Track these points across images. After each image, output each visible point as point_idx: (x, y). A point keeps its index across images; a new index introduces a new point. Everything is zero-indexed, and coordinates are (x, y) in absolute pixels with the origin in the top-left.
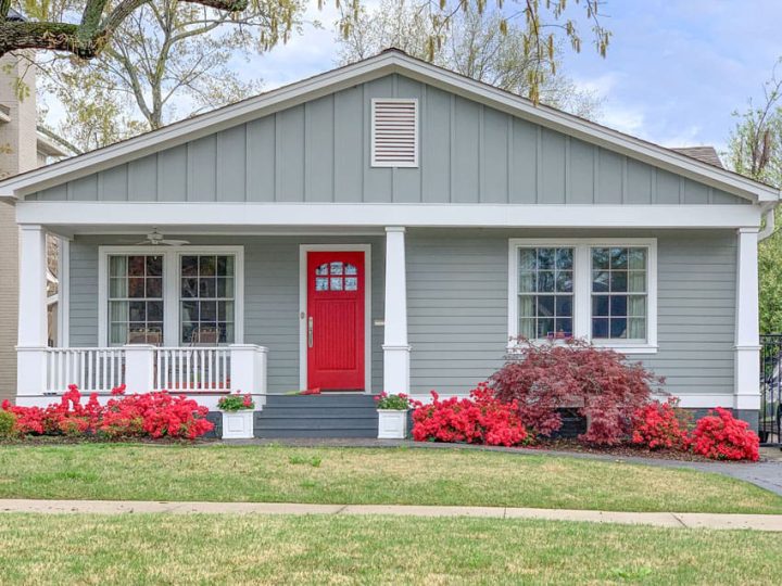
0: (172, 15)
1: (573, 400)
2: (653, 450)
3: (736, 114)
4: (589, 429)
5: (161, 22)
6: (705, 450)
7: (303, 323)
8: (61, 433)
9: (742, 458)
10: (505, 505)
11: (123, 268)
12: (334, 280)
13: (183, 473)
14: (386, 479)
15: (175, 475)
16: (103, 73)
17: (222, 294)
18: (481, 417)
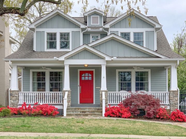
0: (41, 10)
1: (143, 107)
2: (161, 119)
3: (174, 35)
4: (146, 114)
5: (38, 11)
6: (174, 119)
7: (79, 88)
8: (22, 114)
9: (182, 121)
10: (128, 134)
11: (36, 74)
12: (86, 77)
13: (51, 125)
14: (99, 127)
15: (49, 125)
16: (24, 24)
17: (59, 81)
18: (120, 111)
